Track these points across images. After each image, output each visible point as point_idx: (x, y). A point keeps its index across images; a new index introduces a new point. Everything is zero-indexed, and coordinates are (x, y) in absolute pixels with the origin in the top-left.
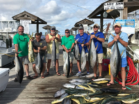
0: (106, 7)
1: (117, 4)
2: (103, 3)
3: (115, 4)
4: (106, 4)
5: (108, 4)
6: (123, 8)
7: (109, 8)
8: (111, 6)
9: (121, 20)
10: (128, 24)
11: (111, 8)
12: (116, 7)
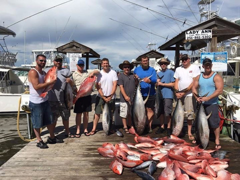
0: (189, 36)
1: (203, 32)
2: (185, 31)
3: (200, 32)
4: (189, 32)
5: (191, 33)
6: (211, 37)
7: (193, 37)
8: (195, 34)
9: (209, 54)
10: (218, 58)
11: (195, 37)
12: (202, 36)
